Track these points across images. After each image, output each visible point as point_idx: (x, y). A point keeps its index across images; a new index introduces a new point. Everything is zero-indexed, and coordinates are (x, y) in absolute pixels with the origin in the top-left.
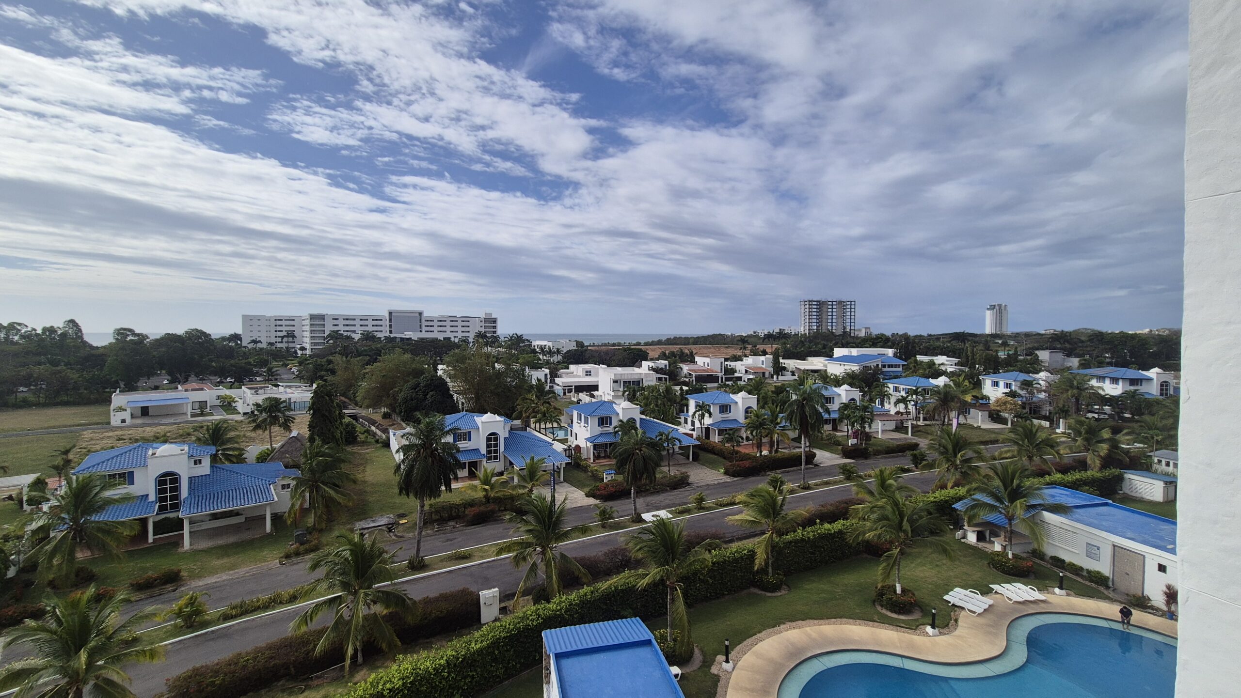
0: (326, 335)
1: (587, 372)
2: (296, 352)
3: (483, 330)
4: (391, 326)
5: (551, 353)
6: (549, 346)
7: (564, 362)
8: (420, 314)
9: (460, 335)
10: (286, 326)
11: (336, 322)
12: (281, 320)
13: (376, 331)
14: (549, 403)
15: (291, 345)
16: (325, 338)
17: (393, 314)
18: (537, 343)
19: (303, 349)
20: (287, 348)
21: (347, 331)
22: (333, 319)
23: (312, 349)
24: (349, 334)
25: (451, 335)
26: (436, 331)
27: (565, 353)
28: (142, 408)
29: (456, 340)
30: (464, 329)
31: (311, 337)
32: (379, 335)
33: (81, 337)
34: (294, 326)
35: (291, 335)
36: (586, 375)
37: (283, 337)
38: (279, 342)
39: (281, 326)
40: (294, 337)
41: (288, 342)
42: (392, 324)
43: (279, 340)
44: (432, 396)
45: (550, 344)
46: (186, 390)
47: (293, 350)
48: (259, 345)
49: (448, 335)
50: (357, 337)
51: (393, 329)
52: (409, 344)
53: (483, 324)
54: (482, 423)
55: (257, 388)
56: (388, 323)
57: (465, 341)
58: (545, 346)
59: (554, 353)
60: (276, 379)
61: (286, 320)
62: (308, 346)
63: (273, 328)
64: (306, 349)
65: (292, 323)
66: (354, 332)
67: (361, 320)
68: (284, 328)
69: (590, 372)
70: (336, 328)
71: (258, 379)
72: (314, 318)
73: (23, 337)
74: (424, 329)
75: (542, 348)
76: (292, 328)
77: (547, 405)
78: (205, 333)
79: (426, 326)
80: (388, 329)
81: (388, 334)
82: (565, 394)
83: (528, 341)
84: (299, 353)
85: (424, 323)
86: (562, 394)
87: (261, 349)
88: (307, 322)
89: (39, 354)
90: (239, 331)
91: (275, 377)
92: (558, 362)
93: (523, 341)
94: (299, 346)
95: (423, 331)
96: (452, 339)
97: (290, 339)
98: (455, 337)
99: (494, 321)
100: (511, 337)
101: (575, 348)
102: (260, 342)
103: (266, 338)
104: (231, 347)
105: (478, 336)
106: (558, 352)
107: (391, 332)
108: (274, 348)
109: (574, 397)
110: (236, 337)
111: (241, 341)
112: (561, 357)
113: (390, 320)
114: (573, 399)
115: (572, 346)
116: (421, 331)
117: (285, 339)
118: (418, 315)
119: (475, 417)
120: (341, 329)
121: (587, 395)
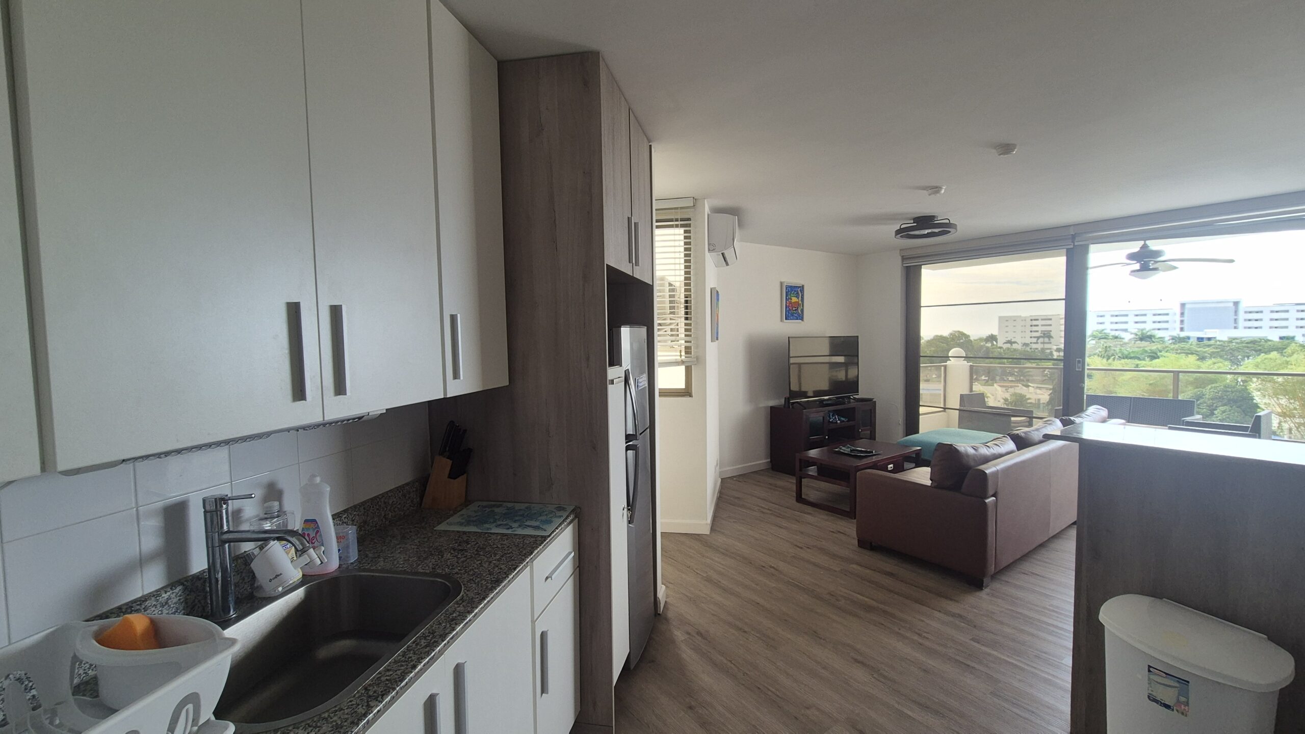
38: (1034, 343)
111: (997, 342)
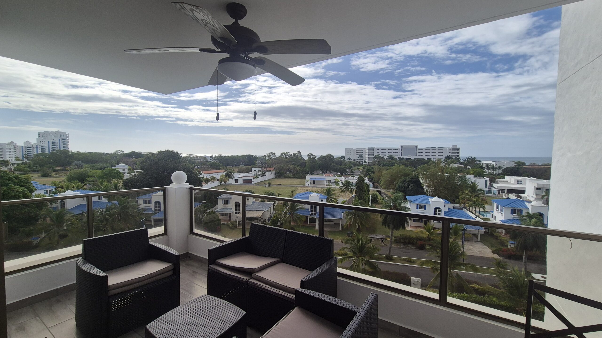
0: (374, 156)
1: (518, 181)
2: (363, 163)
3: (451, 154)
4: (402, 152)
5: (494, 168)
6: (493, 165)
7: (502, 174)
8: (416, 147)
9: (437, 157)
10: (360, 152)
11: (378, 151)
12: (358, 150)
13: (395, 155)
14: (478, 196)
15: (361, 161)
16: (374, 158)
17: (403, 147)
18: (484, 162)
19: (365, 162)
20: (360, 162)
21: (383, 155)
22: (377, 150)
23: (368, 162)
24: (383, 156)
25: (432, 157)
26: (424, 155)
27: (505, 169)
28: (313, 181)
29: (434, 160)
30: (439, 154)
31: (369, 157)
32: (395, 157)
33: (301, 157)
34: (362, 152)
35: (361, 156)
36: (518, 183)
37: (358, 157)
39: (358, 152)
40: (362, 157)
41: (360, 159)
42: (402, 151)
43: (357, 158)
44: (412, 186)
45: (494, 163)
46: (325, 176)
47: (362, 163)
48: (350, 160)
49: (430, 157)
50: (386, 157)
51: (403, 154)
52: (409, 161)
53: (451, 151)
54: (432, 201)
55: (346, 177)
56: (400, 151)
57: (439, 160)
58: (491, 164)
59: (496, 168)
60: (354, 174)
61: (360, 150)
62: (367, 161)
63: (355, 154)
64: (366, 162)
65: (362, 151)
66: (385, 155)
67: (389, 150)
68: (359, 154)
69: (521, 181)
70: (378, 154)
71: (348, 173)
72: (370, 149)
73: (289, 156)
74: (418, 154)
75: (488, 166)
76: (362, 154)
77: (477, 197)
78: (332, 155)
79: (419, 153)
80: (400, 154)
81: (400, 156)
82: (499, 193)
83: (479, 161)
84: (364, 164)
85: (418, 151)
86: (497, 193)
87: (351, 162)
88: (367, 151)
89: (292, 162)
90: (344, 155)
91: (354, 173)
92: (499, 174)
93: (476, 161)
94: (364, 161)
95: (417, 155)
96: (432, 159)
97: (361, 158)
98: (433, 158)
99: (458, 150)
100: (468, 159)
101: (514, 166)
102: (351, 159)
103: (353, 157)
104: (341, 161)
105: (446, 158)
106: (500, 168)
107: (402, 155)
108: (355, 162)
109: (505, 196)
110: (343, 157)
112: (502, 171)
113: (402, 150)
114: (504, 197)
115: (512, 165)
116: (416, 155)
117: (359, 158)
118: (415, 147)
119: (429, 198)
120: (380, 154)
121: (515, 196)
